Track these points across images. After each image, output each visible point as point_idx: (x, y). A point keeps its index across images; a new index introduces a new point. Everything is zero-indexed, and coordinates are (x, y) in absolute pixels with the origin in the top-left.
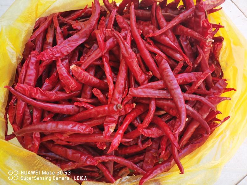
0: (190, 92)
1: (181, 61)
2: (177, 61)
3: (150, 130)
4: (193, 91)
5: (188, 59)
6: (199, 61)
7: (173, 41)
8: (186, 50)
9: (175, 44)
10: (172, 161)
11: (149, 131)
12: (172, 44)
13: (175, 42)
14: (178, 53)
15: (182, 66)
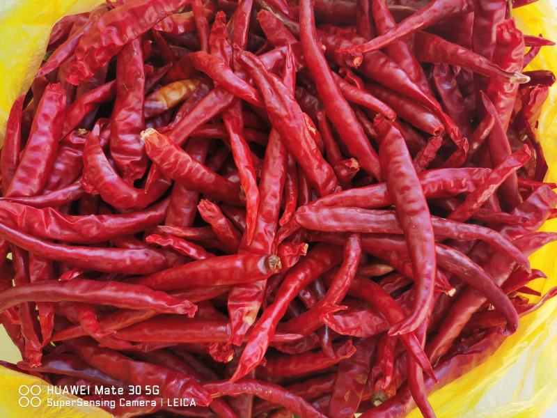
0: (459, 217)
1: (437, 132)
2: (425, 133)
3: (351, 316)
4: (469, 215)
5: (456, 129)
6: (486, 133)
7: (417, 81)
8: (448, 105)
9: (420, 88)
10: (408, 402)
11: (348, 319)
12: (415, 87)
13: (422, 83)
14: (429, 112)
15: (439, 147)
